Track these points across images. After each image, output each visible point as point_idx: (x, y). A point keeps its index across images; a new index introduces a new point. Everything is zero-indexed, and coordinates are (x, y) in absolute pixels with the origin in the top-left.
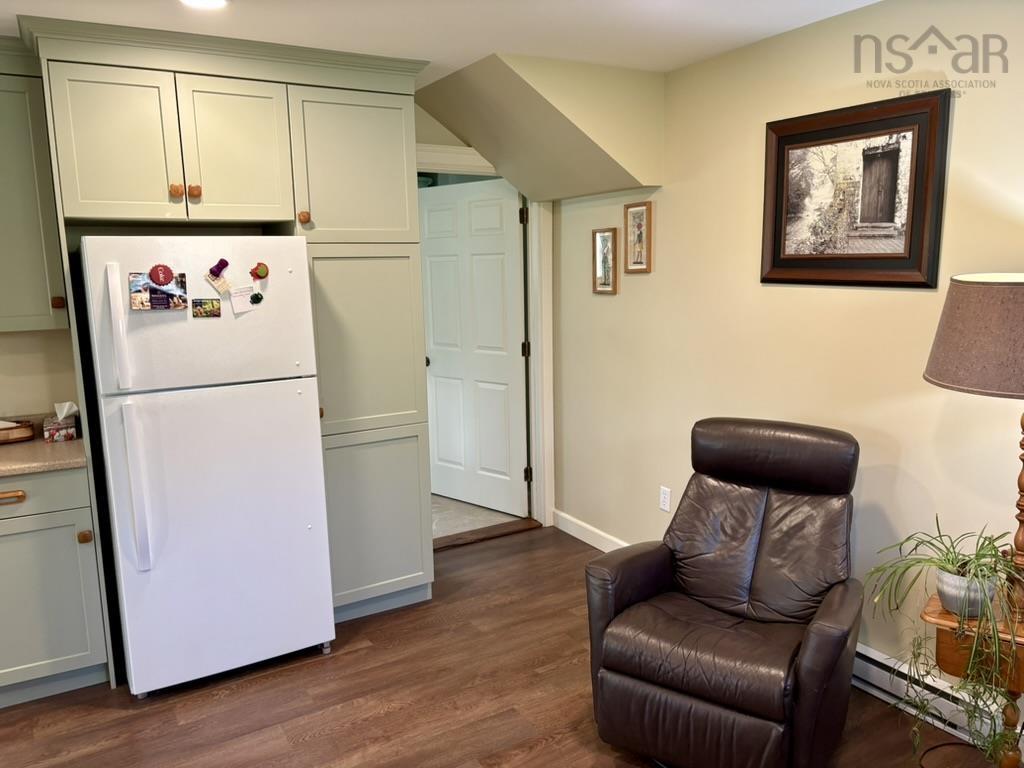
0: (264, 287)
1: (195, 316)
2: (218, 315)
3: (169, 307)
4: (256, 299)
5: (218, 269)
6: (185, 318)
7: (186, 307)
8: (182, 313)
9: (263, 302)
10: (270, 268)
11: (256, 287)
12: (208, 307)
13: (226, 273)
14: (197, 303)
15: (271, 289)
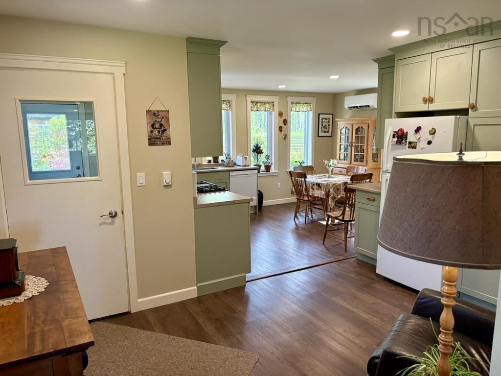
0: (433, 138)
1: (409, 148)
2: (416, 148)
3: (400, 144)
4: (429, 143)
5: (418, 130)
6: (405, 148)
7: (406, 144)
8: (405, 146)
9: (432, 144)
10: (437, 130)
11: (430, 138)
12: (413, 145)
13: (421, 132)
14: (410, 143)
15: (436, 139)
